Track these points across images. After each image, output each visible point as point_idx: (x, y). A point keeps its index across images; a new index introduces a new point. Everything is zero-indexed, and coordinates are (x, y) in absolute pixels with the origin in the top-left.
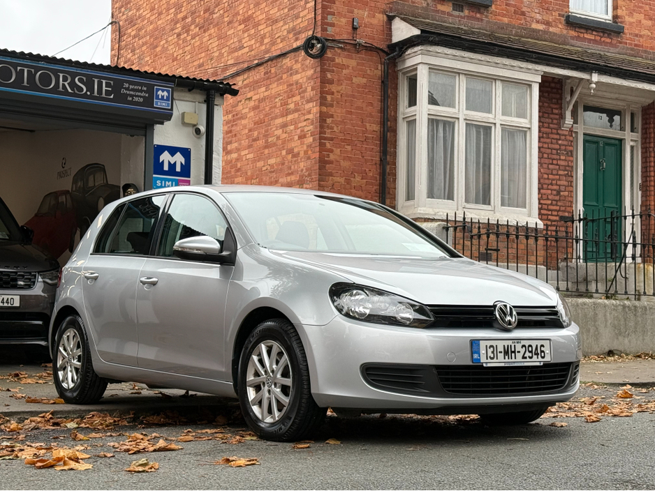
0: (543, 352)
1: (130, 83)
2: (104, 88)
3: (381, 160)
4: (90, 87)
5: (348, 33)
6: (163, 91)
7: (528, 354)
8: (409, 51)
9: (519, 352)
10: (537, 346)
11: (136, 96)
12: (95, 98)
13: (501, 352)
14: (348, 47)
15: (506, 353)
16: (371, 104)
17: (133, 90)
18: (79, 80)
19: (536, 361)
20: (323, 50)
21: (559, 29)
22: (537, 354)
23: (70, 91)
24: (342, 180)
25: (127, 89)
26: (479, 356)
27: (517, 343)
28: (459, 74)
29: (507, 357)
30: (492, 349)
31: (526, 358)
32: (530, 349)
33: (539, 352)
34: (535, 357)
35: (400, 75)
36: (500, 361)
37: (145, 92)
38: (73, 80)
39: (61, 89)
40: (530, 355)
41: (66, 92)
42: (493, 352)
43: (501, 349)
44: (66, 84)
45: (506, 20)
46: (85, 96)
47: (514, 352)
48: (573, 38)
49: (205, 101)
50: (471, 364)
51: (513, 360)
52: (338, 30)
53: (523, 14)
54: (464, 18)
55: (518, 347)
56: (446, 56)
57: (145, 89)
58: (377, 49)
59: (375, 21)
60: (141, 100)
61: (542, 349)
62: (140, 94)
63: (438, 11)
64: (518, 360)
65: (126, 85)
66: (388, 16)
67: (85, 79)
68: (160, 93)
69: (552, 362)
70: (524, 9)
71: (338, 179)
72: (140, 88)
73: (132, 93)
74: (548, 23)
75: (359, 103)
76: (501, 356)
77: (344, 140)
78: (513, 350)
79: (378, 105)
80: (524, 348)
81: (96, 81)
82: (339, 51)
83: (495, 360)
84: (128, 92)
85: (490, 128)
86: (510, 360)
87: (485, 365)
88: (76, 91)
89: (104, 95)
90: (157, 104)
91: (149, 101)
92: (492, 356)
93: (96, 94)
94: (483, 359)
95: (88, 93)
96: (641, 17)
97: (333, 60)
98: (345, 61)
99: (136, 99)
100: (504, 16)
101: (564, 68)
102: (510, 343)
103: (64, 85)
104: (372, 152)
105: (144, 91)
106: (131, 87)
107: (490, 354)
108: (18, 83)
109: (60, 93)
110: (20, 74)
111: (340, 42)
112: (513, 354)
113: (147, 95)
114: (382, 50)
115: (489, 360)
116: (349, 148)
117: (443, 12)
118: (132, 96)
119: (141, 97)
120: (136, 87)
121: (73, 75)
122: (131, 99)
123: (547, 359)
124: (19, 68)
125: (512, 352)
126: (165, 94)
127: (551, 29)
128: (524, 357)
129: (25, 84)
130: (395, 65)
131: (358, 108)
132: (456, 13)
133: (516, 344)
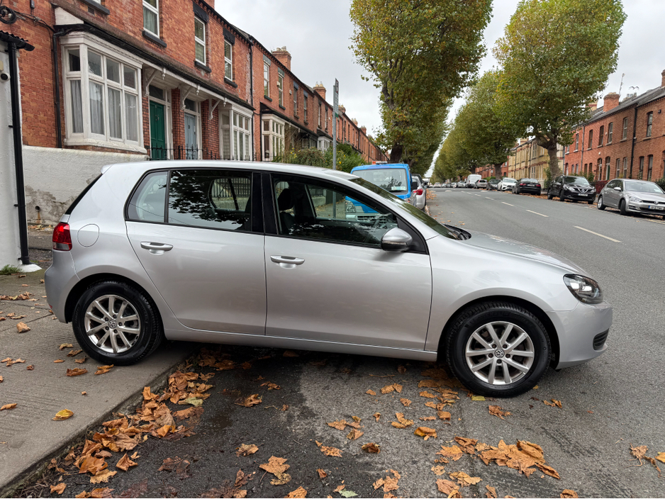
3: (55, 104)
5: (27, 10)
8: (72, 33)
14: (29, 20)
16: (47, 65)
20: (13, 19)
21: (139, 38)
24: (32, 116)
28: (103, 55)
35: (63, 48)
45: (115, 26)
48: (146, 45)
49: (6, 51)
52: (20, 6)
53: (123, 24)
54: (94, 18)
56: (97, 42)
58: (47, 27)
59: (44, 6)
63: (81, 10)
66: (52, 5)
70: (124, 21)
71: (30, 115)
74: (135, 33)
75: (38, 62)
77: (31, 88)
79: (50, 66)
82: (23, 22)
85: (119, 92)
96: (172, 40)
97: (19, 28)
98: (28, 31)
100: (115, 23)
101: (152, 63)
104: (50, 99)
111: (23, 16)
114: (50, 27)
116: (35, 93)
117: (83, 11)
127: (137, 37)
130: (58, 40)
131: (38, 66)
132: (90, 14)
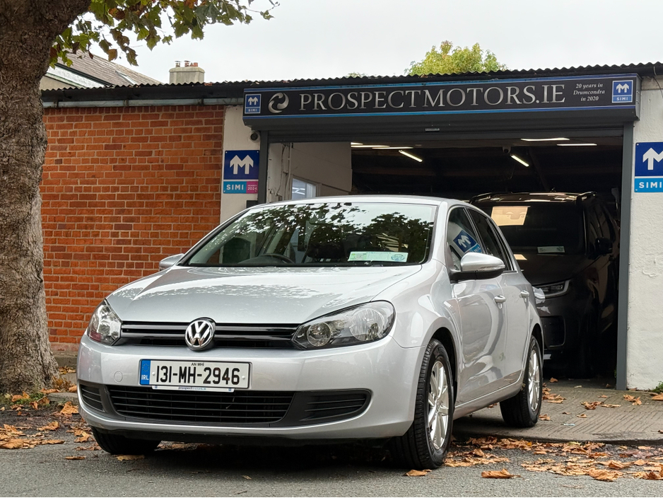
0: (237, 376)
1: (583, 82)
2: (554, 93)
4: (539, 95)
6: (623, 84)
7: (212, 378)
9: (200, 375)
10: (227, 369)
11: (590, 95)
12: (545, 105)
13: (175, 374)
15: (182, 375)
17: (587, 89)
18: (528, 90)
19: (224, 387)
22: (227, 379)
23: (518, 102)
25: (581, 90)
26: (149, 377)
27: (199, 365)
29: (182, 380)
30: (164, 370)
31: (209, 382)
32: (217, 373)
33: (230, 376)
34: (223, 383)
36: (175, 384)
37: (602, 89)
38: (522, 91)
39: (509, 102)
40: (217, 379)
41: (514, 105)
42: (165, 374)
43: (176, 370)
44: (514, 96)
46: (535, 105)
47: (194, 375)
50: (139, 385)
51: (191, 384)
55: (200, 370)
57: (601, 85)
60: (597, 98)
61: (236, 373)
62: (595, 92)
64: (198, 385)
65: (579, 86)
67: (534, 87)
68: (619, 87)
69: (250, 389)
72: (595, 86)
73: (586, 93)
76: (175, 380)
78: (192, 372)
80: (208, 371)
81: (546, 87)
83: (167, 383)
84: (581, 93)
86: (187, 384)
87: (154, 388)
88: (525, 102)
89: (554, 101)
90: (615, 100)
91: (606, 99)
92: (164, 378)
93: (545, 101)
94: (153, 381)
95: (538, 102)
99: (591, 99)
102: (188, 365)
103: (512, 98)
105: (599, 88)
106: (584, 87)
107: (162, 376)
108: (468, 104)
109: (509, 107)
110: (470, 95)
112: (192, 378)
113: (603, 92)
115: (160, 383)
118: (586, 96)
119: (596, 95)
120: (590, 86)
121: (521, 87)
122: (584, 99)
123: (243, 385)
124: (468, 89)
125: (190, 375)
126: (626, 87)
128: (206, 381)
129: (474, 103)
133: (197, 367)
